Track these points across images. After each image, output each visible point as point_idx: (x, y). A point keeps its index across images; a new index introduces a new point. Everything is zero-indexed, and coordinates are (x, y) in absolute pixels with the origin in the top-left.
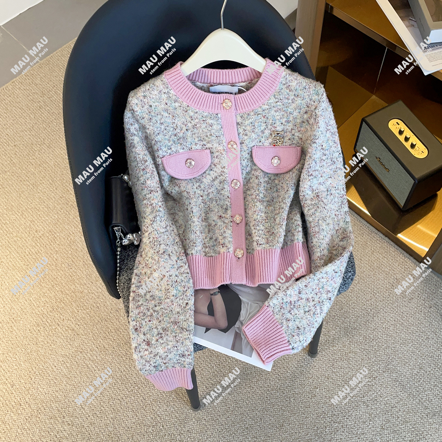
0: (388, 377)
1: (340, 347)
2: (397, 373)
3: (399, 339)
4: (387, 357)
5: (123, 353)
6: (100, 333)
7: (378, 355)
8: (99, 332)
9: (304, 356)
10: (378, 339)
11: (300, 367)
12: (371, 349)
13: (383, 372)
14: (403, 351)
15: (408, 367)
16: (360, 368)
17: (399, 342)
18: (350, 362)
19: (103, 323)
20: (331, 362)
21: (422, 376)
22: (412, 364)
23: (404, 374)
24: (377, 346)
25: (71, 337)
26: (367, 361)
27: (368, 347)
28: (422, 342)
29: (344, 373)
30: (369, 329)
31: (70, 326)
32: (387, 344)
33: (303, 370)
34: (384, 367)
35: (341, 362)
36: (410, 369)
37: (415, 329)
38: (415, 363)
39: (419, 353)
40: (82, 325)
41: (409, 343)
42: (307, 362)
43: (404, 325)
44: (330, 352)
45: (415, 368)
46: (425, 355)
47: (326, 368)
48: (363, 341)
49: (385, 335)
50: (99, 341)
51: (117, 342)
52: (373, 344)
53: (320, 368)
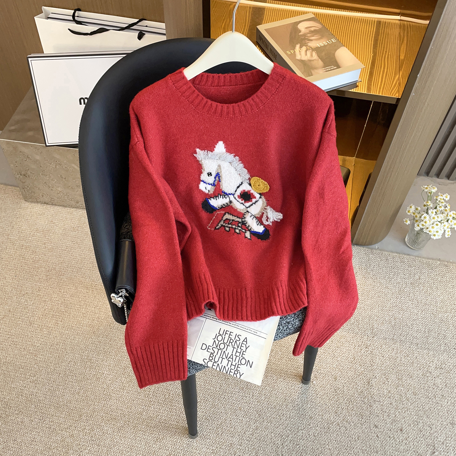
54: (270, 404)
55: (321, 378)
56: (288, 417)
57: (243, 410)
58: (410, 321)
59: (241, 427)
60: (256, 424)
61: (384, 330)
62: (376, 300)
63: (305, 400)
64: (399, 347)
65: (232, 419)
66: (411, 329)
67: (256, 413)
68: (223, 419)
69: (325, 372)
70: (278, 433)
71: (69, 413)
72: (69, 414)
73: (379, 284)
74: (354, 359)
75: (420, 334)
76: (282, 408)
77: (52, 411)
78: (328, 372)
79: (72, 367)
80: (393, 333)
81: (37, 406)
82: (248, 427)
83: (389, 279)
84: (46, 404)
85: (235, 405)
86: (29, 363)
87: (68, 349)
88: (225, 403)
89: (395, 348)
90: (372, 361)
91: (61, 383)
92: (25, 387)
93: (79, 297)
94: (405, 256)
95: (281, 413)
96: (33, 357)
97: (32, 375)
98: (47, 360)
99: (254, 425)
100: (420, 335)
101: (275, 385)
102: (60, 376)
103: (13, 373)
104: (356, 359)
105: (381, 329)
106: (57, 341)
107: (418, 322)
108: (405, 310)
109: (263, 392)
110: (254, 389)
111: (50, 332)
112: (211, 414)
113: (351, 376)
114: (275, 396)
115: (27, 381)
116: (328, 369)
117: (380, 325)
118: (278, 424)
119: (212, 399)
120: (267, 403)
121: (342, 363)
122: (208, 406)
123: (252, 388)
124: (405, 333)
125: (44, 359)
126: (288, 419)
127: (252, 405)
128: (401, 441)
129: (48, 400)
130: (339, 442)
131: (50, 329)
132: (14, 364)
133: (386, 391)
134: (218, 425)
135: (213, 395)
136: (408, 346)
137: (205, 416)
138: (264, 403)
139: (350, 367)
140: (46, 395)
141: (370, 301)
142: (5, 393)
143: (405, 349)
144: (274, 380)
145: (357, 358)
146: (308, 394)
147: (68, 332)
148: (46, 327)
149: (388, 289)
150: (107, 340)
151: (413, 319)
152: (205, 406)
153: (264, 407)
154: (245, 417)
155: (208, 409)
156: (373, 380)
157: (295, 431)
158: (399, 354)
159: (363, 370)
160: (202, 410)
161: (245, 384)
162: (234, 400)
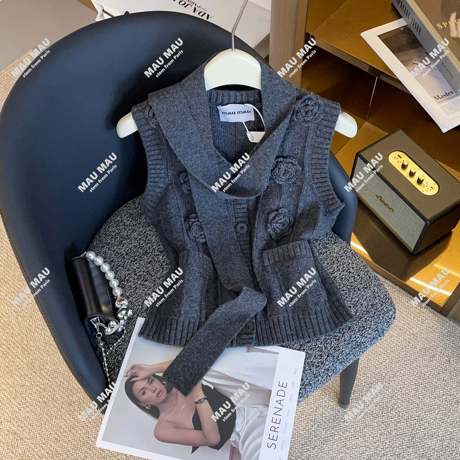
0: (414, 452)
1: (352, 422)
2: (424, 447)
3: (423, 405)
4: (411, 429)
5: (82, 456)
6: (51, 434)
7: (399, 428)
8: (49, 433)
9: (309, 437)
10: (398, 408)
11: (306, 452)
12: (390, 421)
13: (407, 447)
14: (429, 420)
15: (437, 438)
16: (378, 445)
17: (423, 410)
18: (366, 439)
19: (54, 421)
20: (344, 442)
21: (454, 448)
22: (441, 434)
23: (433, 447)
24: (397, 416)
25: (13, 442)
26: (387, 435)
27: (386, 419)
28: (451, 407)
29: (360, 453)
30: (385, 397)
31: (11, 429)
32: (409, 413)
33: (309, 455)
34: (408, 441)
35: (355, 440)
36: (439, 441)
37: (440, 392)
38: (444, 432)
39: (449, 420)
40: (26, 427)
41: (435, 410)
42: (314, 445)
43: (427, 388)
44: (340, 429)
45: (445, 439)
46: (456, 422)
47: (338, 449)
48: (380, 412)
49: (406, 403)
50: (49, 444)
51: (73, 443)
52: (392, 415)
53: (331, 450)
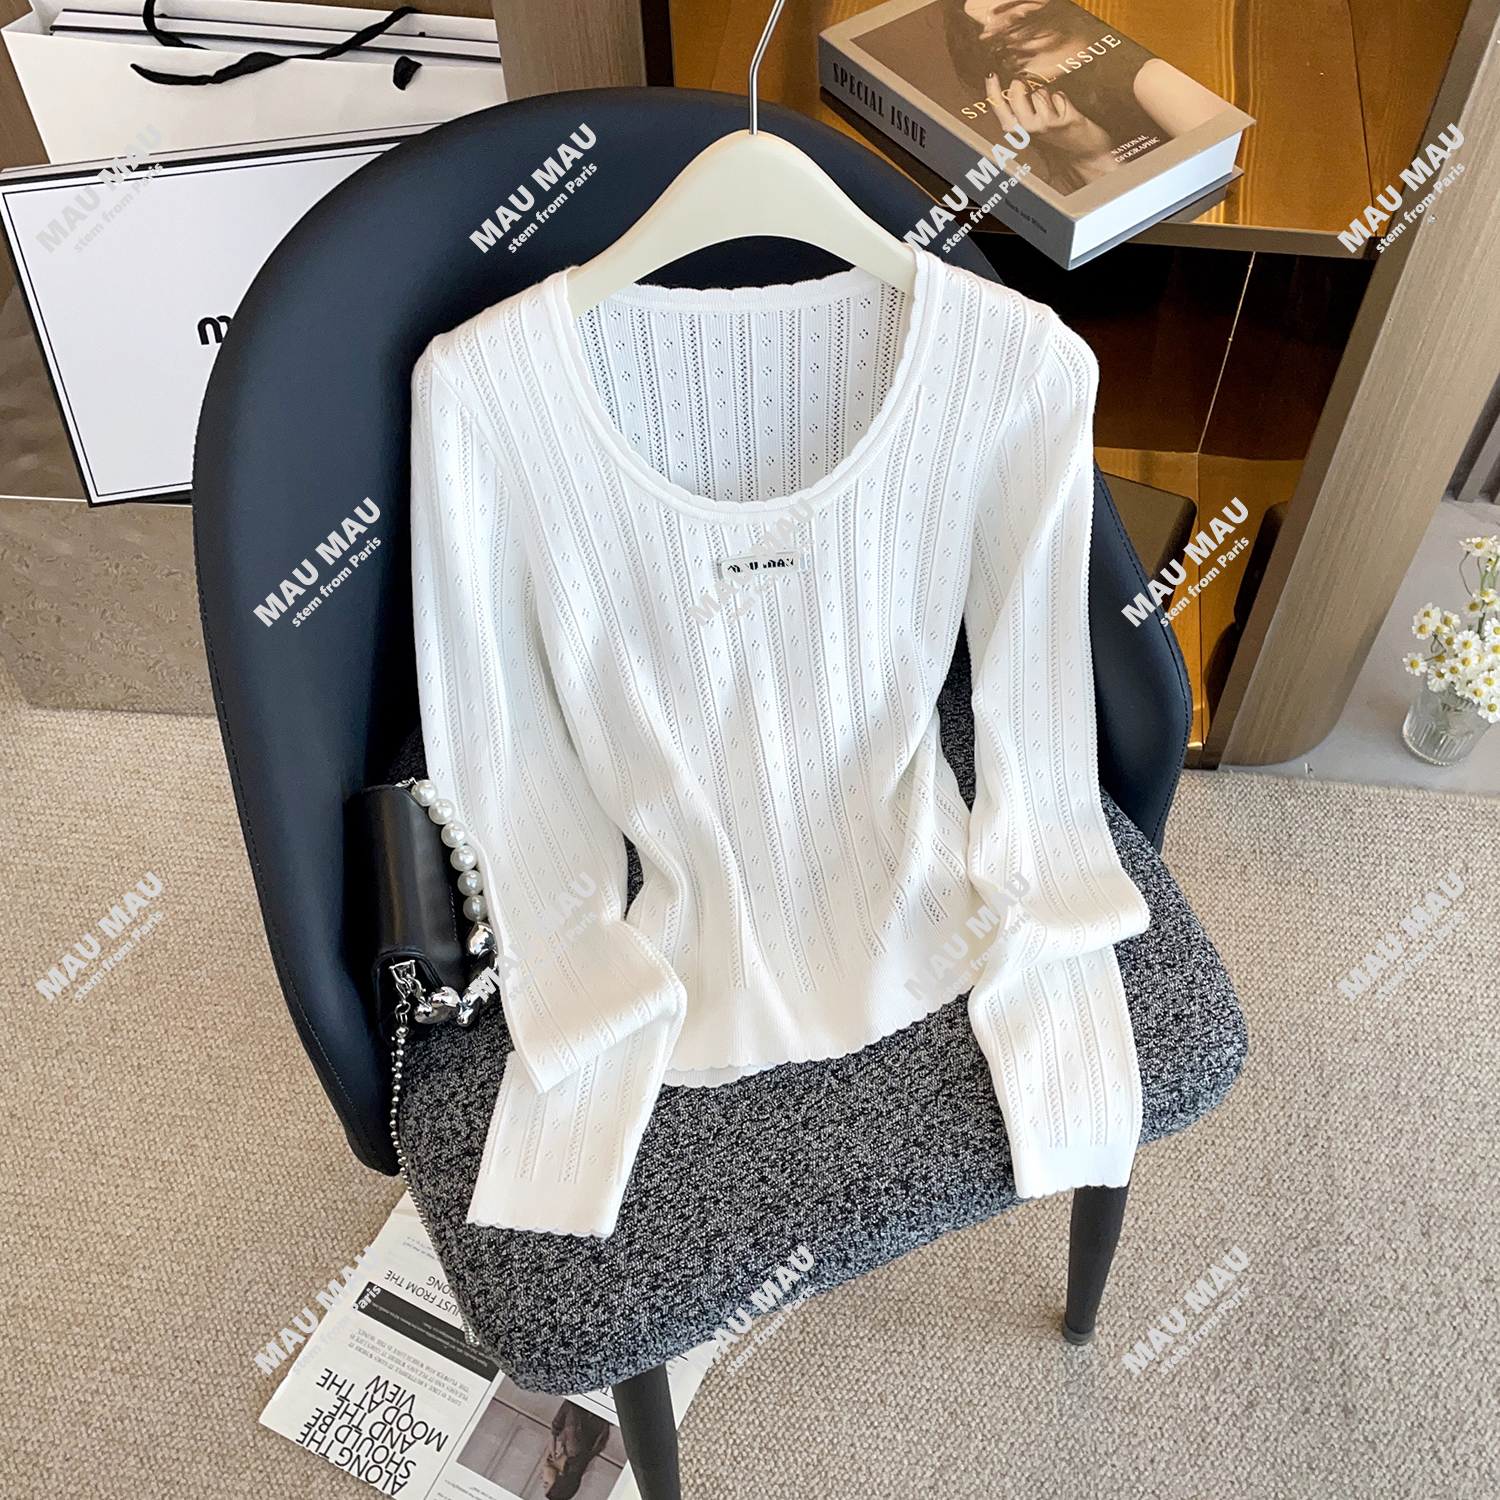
54: (985, 1371)
55: (1160, 1258)
56: (1055, 1411)
57: (894, 1404)
58: (1448, 1025)
59: (893, 1465)
60: (942, 1448)
61: (1361, 1068)
62: (1323, 961)
63: (1109, 1345)
64: (1420, 1122)
65: (856, 1439)
66: (1457, 1052)
67: (941, 1410)
68: (826, 1441)
69: (1172, 1236)
70: (1027, 1475)
71: (264, 1474)
72: (268, 1476)
73: (1327, 902)
74: (1270, 1181)
75: (1487, 1068)
76: (1030, 1381)
77: (203, 1471)
78: (1182, 1236)
79: (262, 1301)
80: (1395, 1075)
81: (145, 1460)
82: (917, 1463)
83: (1360, 882)
84: (178, 1451)
85: (864, 1388)
86: (102, 1301)
87: (241, 1237)
88: (825, 1383)
89: (1407, 1128)
90: (1329, 1182)
91: (225, 1368)
92: (97, 1391)
93: (260, 1042)
94: (1407, 795)
95: (1031, 1402)
96: (116, 1277)
97: (117, 1347)
98: (167, 1285)
99: (938, 1454)
100: (1487, 1073)
101: (998, 1298)
102: (222, 1338)
103: (47, 1344)
104: (1274, 1181)
105: (1351, 1062)
106: (198, 1211)
107: (1475, 1026)
108: (1429, 987)
109: (960, 1331)
110: (926, 1322)
111: (168, 1180)
112: (779, 1428)
113: (1264, 1241)
114: (1002, 1341)
115: (102, 1367)
116: (1178, 1226)
117: (1346, 1049)
118: (1021, 1440)
119: (779, 1373)
120: (977, 1370)
121: (1225, 1199)
122: (767, 1401)
123: (918, 1321)
124: (1437, 1072)
125: (154, 1282)
126: (1055, 1421)
127: (924, 1383)
128: (1461, 1462)
129: (183, 1434)
130: (1245, 1486)
131: (168, 1170)
132: (48, 1312)
133: (1389, 1286)
134: (808, 1465)
135: (781, 1358)
136: (1450, 1114)
137: (759, 1440)
138: (965, 1369)
139: (1255, 1211)
140: (175, 1414)
141: (1303, 967)
142: (23, 1419)
143: (1442, 1128)
144: (991, 1283)
145: (1277, 1176)
146: (1119, 1323)
147: (233, 1175)
148: (151, 1163)
149: (1362, 915)
150: (379, 1192)
151: (1459, 1016)
152: (755, 1400)
153: (965, 1385)
154: (901, 1426)
155: (766, 1411)
156: (1341, 1250)
157: (1084, 1460)
158: (1424, 1148)
159: (1302, 1216)
160: (745, 1416)
161: (892, 1308)
162: (859, 1371)
